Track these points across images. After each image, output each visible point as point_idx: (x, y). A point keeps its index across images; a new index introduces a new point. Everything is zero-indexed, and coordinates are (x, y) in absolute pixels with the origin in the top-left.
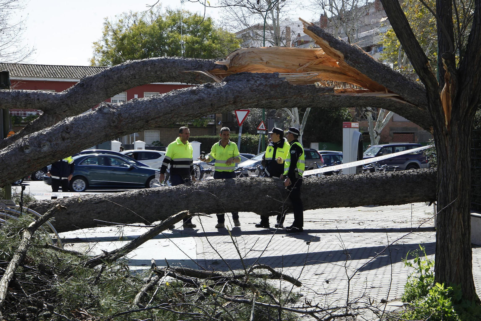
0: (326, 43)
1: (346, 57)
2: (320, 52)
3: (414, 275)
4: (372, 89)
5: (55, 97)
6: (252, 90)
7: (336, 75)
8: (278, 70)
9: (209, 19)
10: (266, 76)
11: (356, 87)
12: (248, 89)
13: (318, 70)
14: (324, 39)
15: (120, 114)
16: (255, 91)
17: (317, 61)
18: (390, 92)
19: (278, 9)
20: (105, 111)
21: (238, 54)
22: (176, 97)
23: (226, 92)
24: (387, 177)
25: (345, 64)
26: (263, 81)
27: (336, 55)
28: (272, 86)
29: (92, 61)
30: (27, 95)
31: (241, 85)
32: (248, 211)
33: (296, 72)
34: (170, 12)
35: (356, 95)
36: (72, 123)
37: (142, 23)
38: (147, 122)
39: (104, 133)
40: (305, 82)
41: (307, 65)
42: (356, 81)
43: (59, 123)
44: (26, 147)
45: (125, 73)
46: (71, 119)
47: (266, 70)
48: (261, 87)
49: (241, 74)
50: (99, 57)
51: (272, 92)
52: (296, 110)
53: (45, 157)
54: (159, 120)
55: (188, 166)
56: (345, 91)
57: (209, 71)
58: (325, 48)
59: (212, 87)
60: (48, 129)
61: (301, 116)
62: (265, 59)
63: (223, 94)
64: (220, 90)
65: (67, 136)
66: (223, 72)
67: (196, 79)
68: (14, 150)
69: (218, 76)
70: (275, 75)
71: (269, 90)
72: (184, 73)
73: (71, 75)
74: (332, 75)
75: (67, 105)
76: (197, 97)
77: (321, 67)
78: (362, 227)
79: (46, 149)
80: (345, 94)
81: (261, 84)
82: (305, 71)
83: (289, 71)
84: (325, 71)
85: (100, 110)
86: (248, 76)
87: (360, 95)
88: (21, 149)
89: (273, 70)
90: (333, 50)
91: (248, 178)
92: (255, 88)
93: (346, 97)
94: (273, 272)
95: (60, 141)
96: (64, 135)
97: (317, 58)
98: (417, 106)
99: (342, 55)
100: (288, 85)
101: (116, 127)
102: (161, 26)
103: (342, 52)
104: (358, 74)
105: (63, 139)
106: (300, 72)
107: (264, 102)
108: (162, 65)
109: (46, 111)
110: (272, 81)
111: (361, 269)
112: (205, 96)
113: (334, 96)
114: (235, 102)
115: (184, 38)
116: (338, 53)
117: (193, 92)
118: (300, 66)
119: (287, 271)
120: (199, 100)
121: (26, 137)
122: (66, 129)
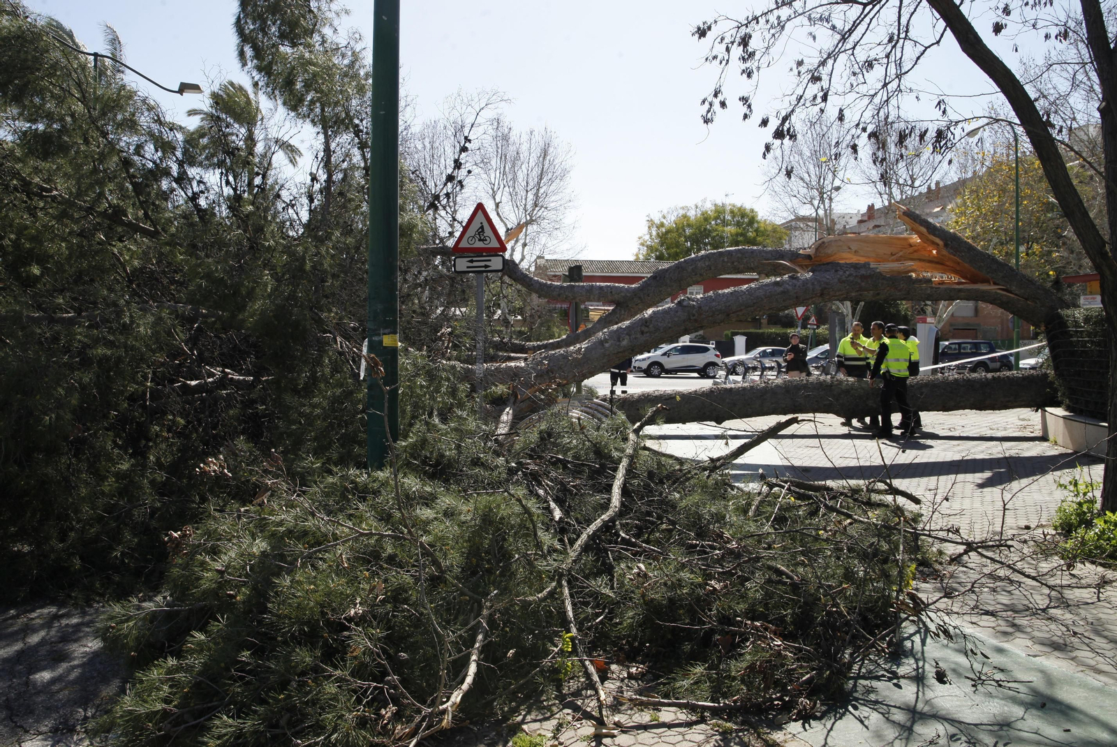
0: (923, 230)
1: (946, 245)
2: (916, 239)
3: (1070, 499)
4: (974, 280)
5: (628, 290)
6: (841, 281)
7: (934, 265)
8: (867, 260)
9: (752, 211)
10: (856, 266)
11: (955, 278)
12: (836, 280)
13: (912, 259)
14: (921, 225)
15: (700, 307)
16: (844, 282)
17: (911, 250)
18: (995, 284)
19: (831, 199)
20: (685, 303)
21: (823, 243)
22: (758, 288)
23: (813, 284)
24: (987, 379)
25: (945, 252)
26: (852, 271)
27: (933, 243)
28: (863, 277)
29: (637, 255)
30: (601, 288)
31: (828, 276)
32: (828, 412)
33: (889, 261)
34: (715, 205)
35: (957, 287)
36: (651, 317)
37: (685, 216)
38: (728, 315)
39: (683, 328)
40: (899, 272)
41: (901, 254)
42: (956, 272)
43: (638, 317)
44: (606, 341)
45: (699, 264)
46: (650, 311)
47: (854, 259)
48: (851, 278)
49: (828, 264)
50: (644, 250)
51: (863, 284)
52: (848, 303)
53: (624, 351)
54: (740, 313)
55: (864, 363)
56: (942, 283)
57: (791, 261)
58: (921, 235)
59: (797, 278)
60: (627, 323)
61: (854, 310)
62: (854, 247)
63: (810, 285)
64: (806, 281)
65: (646, 330)
66: (807, 262)
67: (777, 270)
68: (595, 343)
69: (801, 266)
70: (866, 265)
71: (859, 281)
72: (764, 264)
73: (617, 269)
74: (928, 264)
75: (640, 298)
76: (781, 289)
77: (915, 256)
78: (956, 434)
79: (625, 343)
80: (944, 286)
81: (849, 275)
82: (897, 260)
83: (880, 260)
84: (920, 260)
85: (680, 303)
86: (835, 266)
87: (961, 287)
88: (601, 343)
89: (862, 260)
90: (931, 237)
91: (829, 377)
92: (844, 278)
93: (946, 289)
94: (890, 486)
95: (639, 336)
96: (643, 328)
97: (911, 246)
98: (1026, 299)
99: (941, 243)
100: (880, 276)
101: (696, 321)
102: (706, 218)
103: (942, 239)
104: (959, 263)
105: (642, 333)
106: (893, 261)
107: (853, 294)
108: (739, 255)
109: (618, 304)
110: (863, 272)
111: (981, 486)
112: (790, 288)
113: (932, 288)
114: (822, 295)
115: (730, 229)
116: (937, 240)
117: (776, 283)
118: (892, 255)
119: (898, 483)
120: (783, 292)
121: (605, 330)
122: (645, 322)
